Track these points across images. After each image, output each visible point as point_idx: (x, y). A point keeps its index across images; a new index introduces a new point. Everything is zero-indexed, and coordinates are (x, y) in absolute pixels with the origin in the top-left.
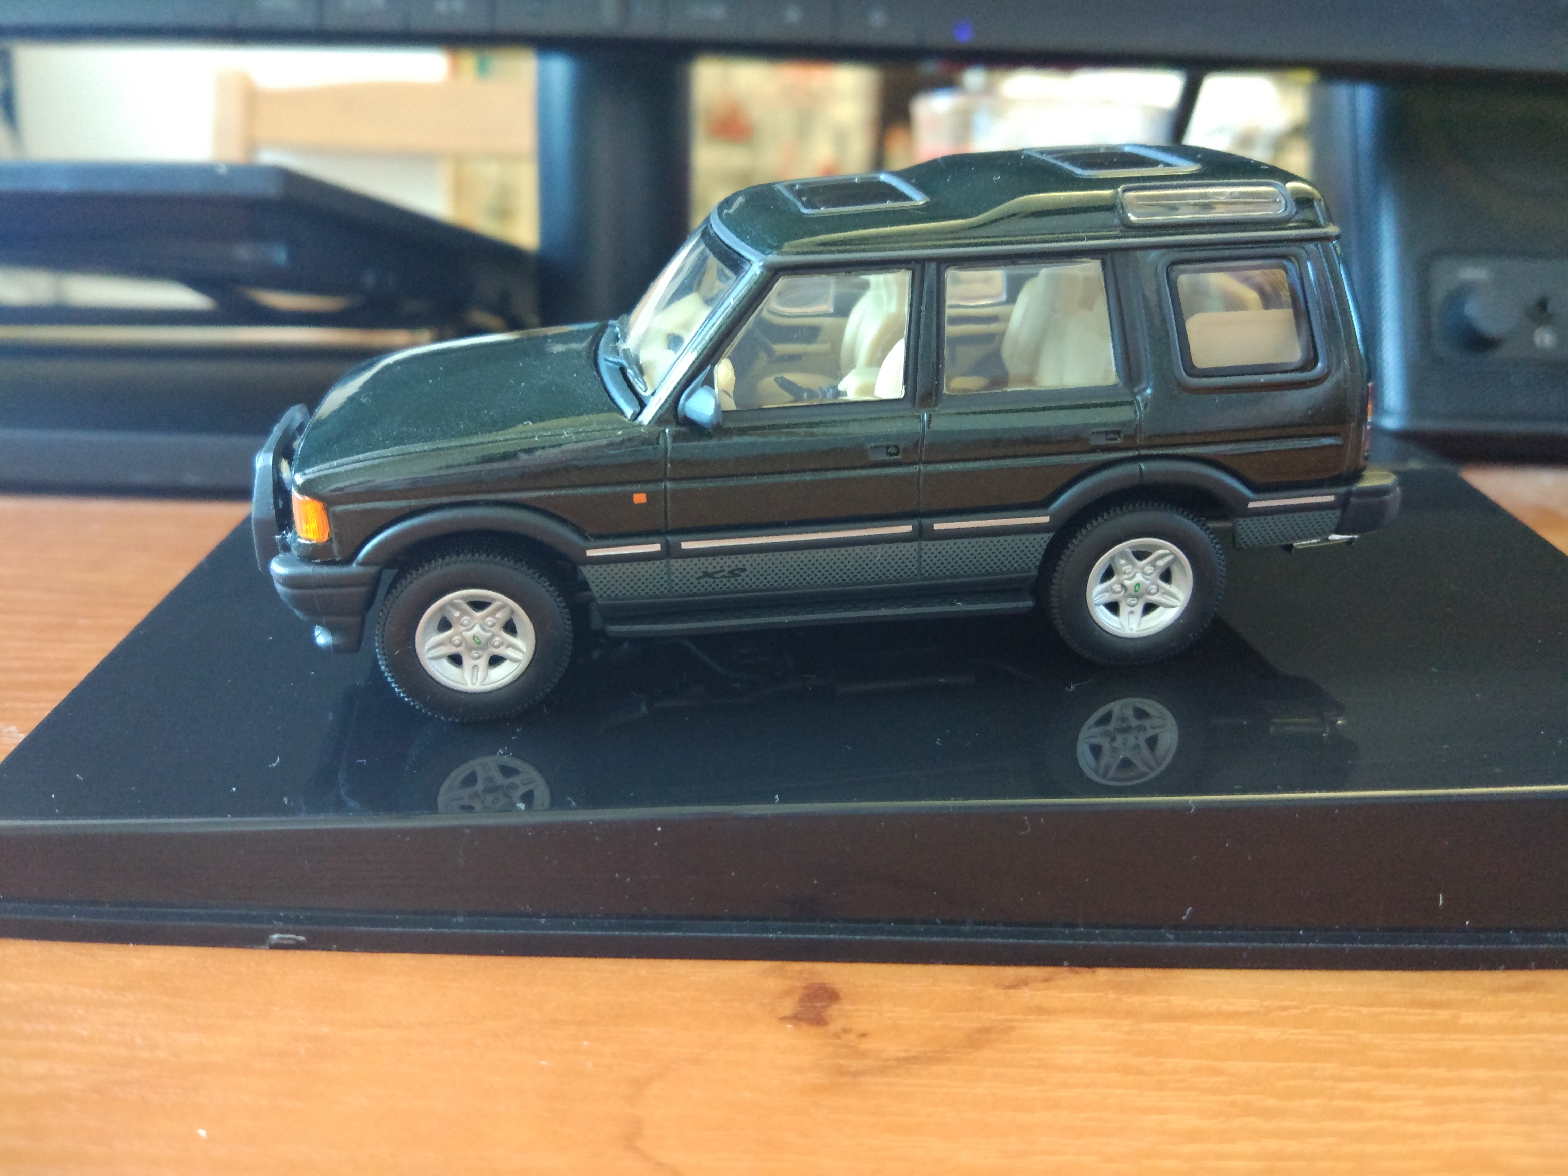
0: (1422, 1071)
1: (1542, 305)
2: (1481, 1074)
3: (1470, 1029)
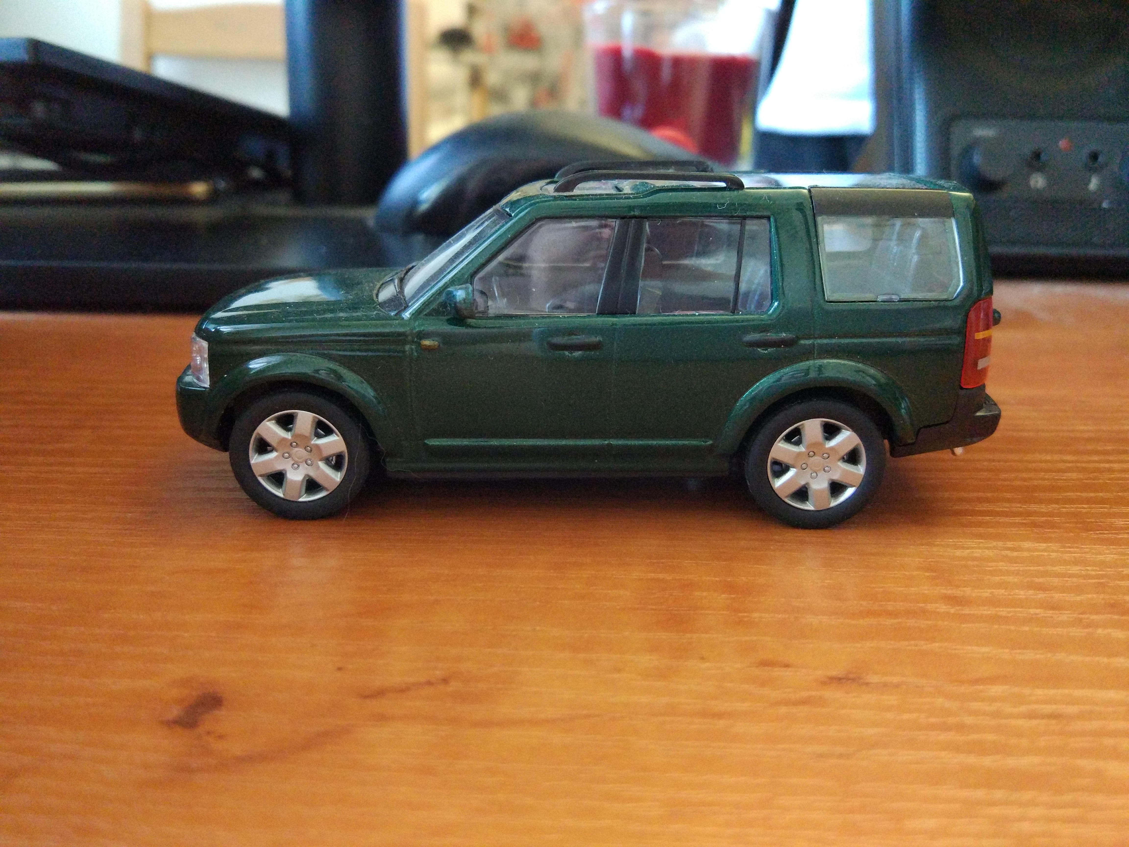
1: (1037, 155)
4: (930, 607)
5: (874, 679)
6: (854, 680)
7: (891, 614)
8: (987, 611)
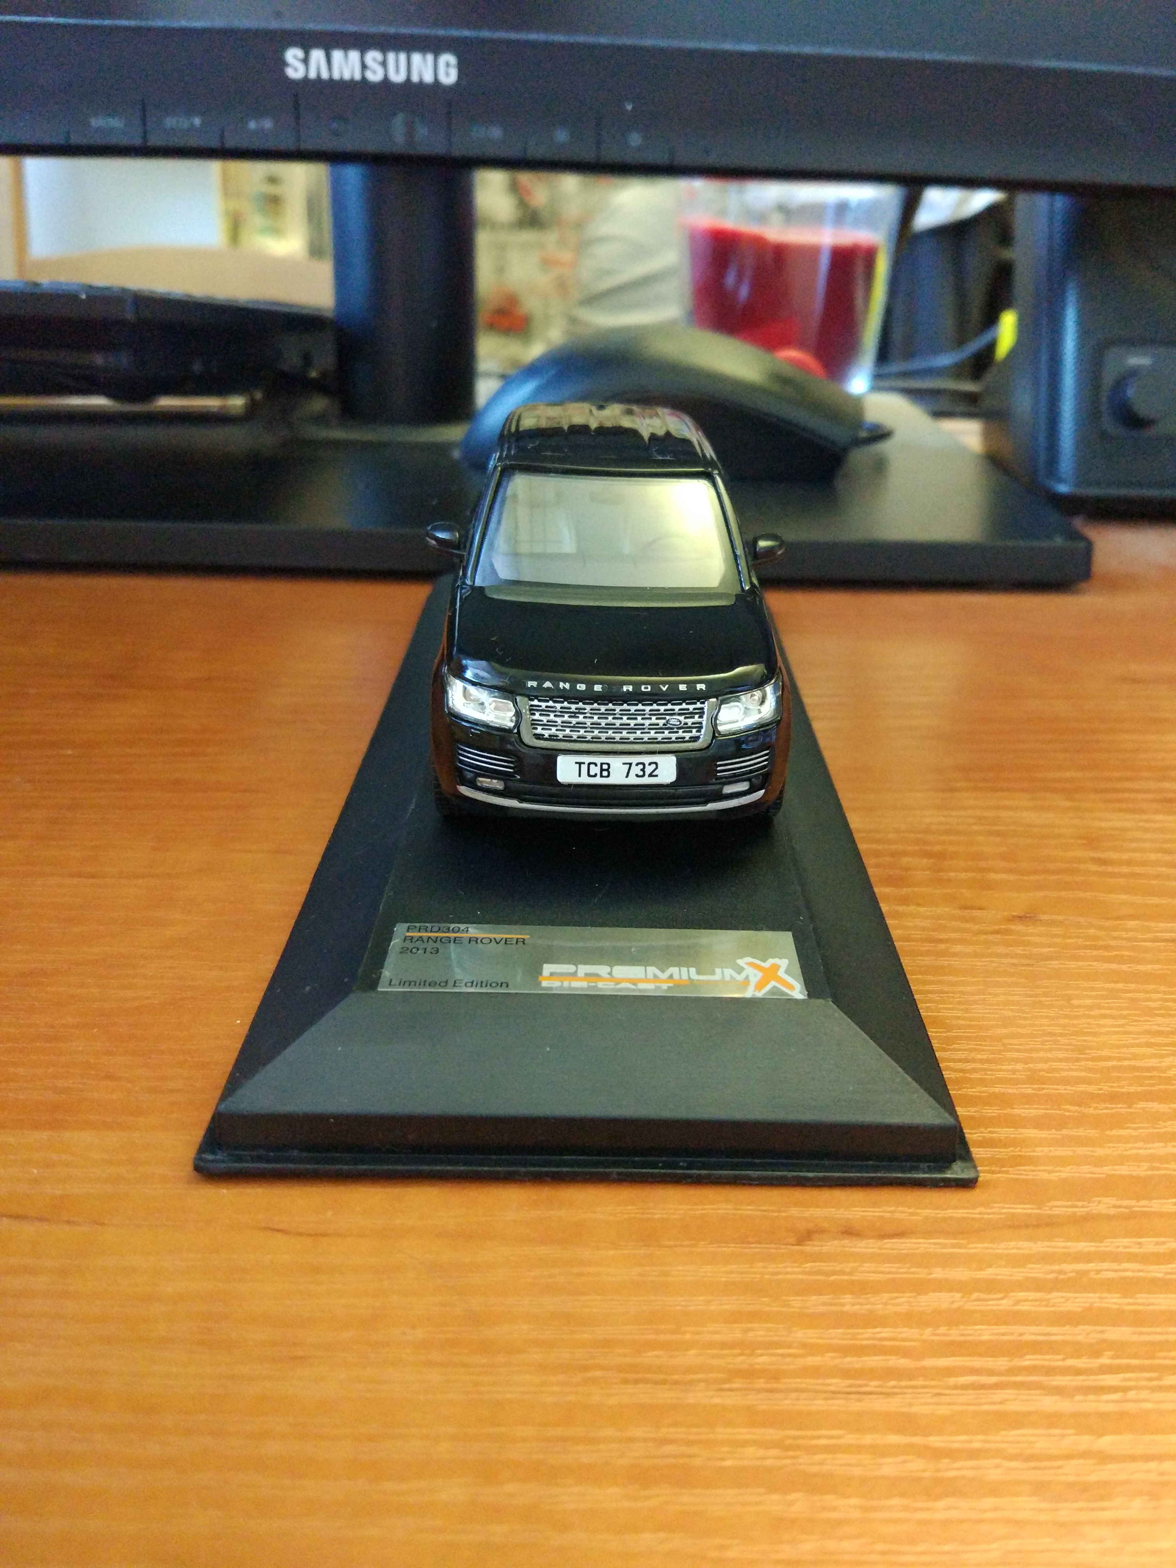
4: (1082, 866)
5: (1044, 917)
6: (1030, 917)
7: (1053, 872)
8: (1125, 869)
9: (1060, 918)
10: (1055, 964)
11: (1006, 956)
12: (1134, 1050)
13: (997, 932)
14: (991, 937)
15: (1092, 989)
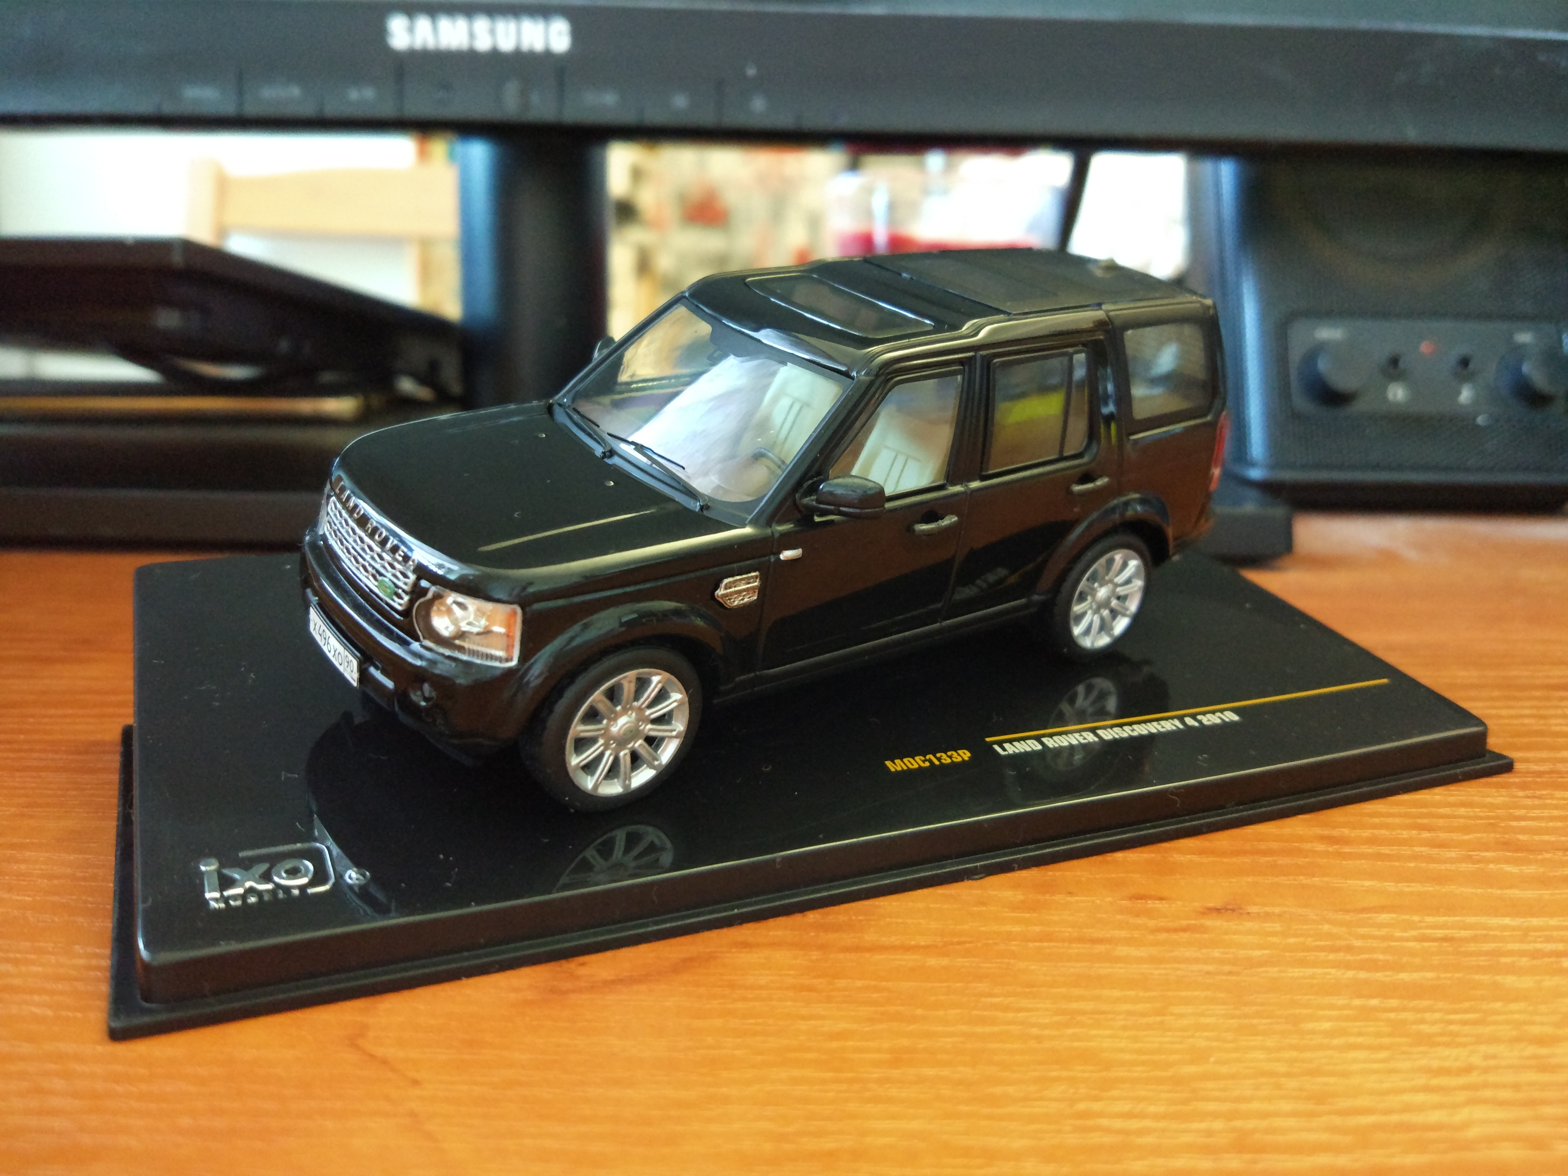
0: (1064, 990)
1: (1394, 361)
2: (1116, 993)
3: (1119, 960)
6: (1233, 910)
8: (1368, 849)
9: (1277, 910)
10: (1273, 971)
11: (1197, 961)
12: (1407, 1098)
13: (1184, 929)
14: (1175, 936)
15: (1332, 1007)
